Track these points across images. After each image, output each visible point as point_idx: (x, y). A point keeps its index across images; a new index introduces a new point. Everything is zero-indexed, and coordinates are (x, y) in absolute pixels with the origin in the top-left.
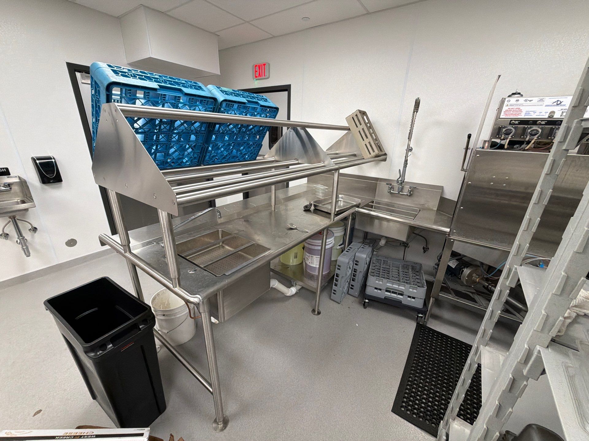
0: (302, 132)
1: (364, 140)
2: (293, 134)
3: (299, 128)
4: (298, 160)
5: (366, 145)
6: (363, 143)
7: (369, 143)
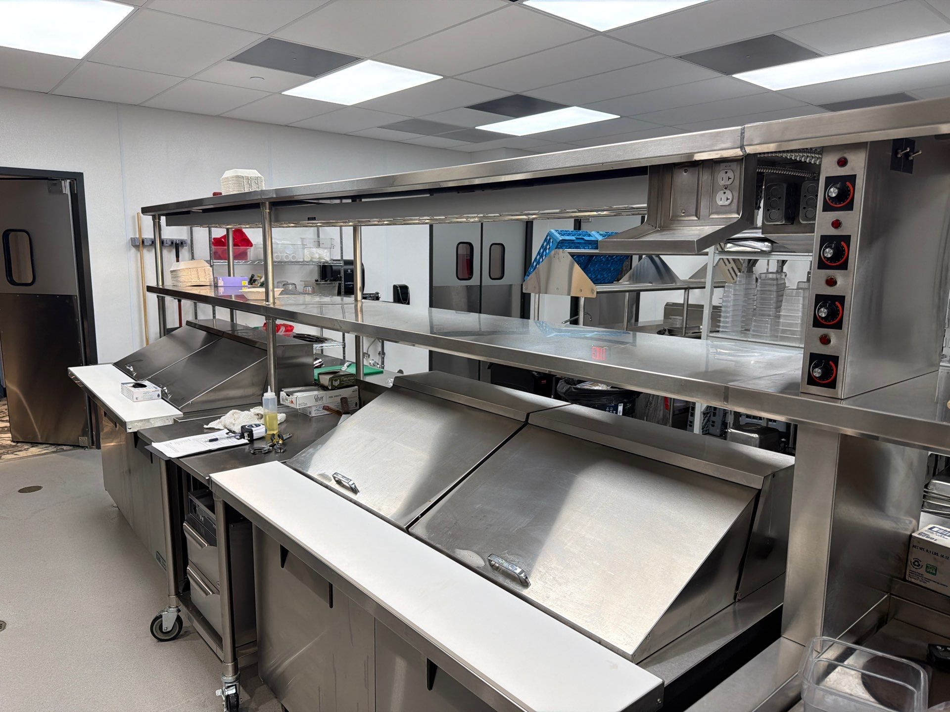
0: (656, 259)
1: (726, 265)
2: (647, 261)
3: (654, 256)
4: (652, 283)
5: (728, 270)
6: (726, 268)
7: (732, 268)
